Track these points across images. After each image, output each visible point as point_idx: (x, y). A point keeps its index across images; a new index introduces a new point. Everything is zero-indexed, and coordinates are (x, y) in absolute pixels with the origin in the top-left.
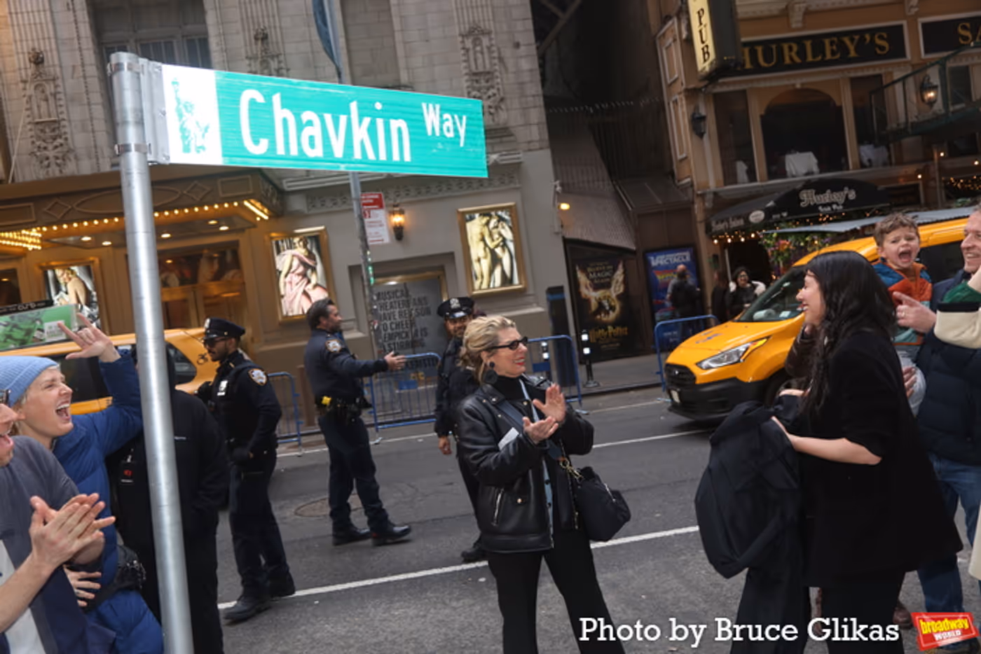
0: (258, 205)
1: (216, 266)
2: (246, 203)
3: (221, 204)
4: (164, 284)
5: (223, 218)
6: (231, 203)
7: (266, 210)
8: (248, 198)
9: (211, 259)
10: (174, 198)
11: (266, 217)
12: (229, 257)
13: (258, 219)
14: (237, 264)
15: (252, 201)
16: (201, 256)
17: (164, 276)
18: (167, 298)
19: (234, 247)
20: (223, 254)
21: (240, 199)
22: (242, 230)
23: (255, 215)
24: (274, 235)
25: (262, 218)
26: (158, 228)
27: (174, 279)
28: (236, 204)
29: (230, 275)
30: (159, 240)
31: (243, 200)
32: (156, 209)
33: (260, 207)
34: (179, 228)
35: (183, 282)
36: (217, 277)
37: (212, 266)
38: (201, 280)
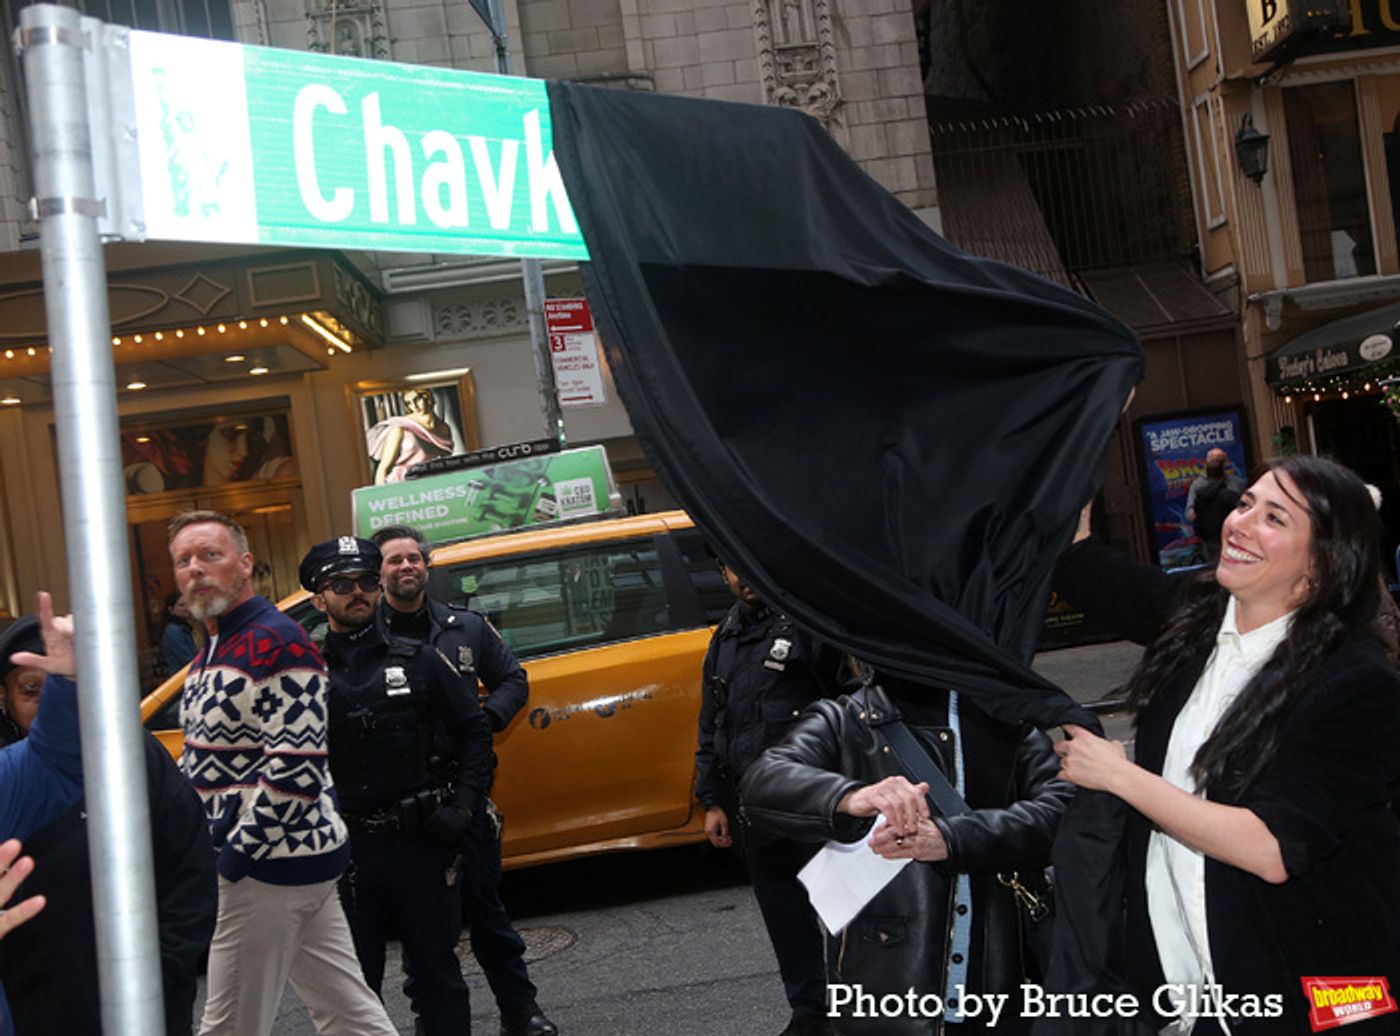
0: (331, 322)
1: (242, 451)
2: (306, 319)
3: (253, 320)
4: (132, 486)
5: (253, 350)
6: (273, 318)
7: (347, 335)
8: (310, 307)
9: (232, 435)
10: (159, 306)
11: (347, 349)
12: (269, 432)
13: (331, 352)
14: (285, 444)
15: (319, 315)
16: (210, 427)
18: (139, 517)
19: (279, 411)
20: (256, 426)
21: (294, 309)
22: (297, 375)
23: (322, 342)
24: (362, 385)
25: (338, 350)
26: (121, 369)
27: (152, 478)
28: (284, 320)
29: (268, 470)
30: (122, 395)
31: (301, 313)
32: (116, 330)
33: (335, 328)
34: (162, 371)
35: (171, 483)
36: (244, 472)
37: (233, 450)
38: (211, 479)
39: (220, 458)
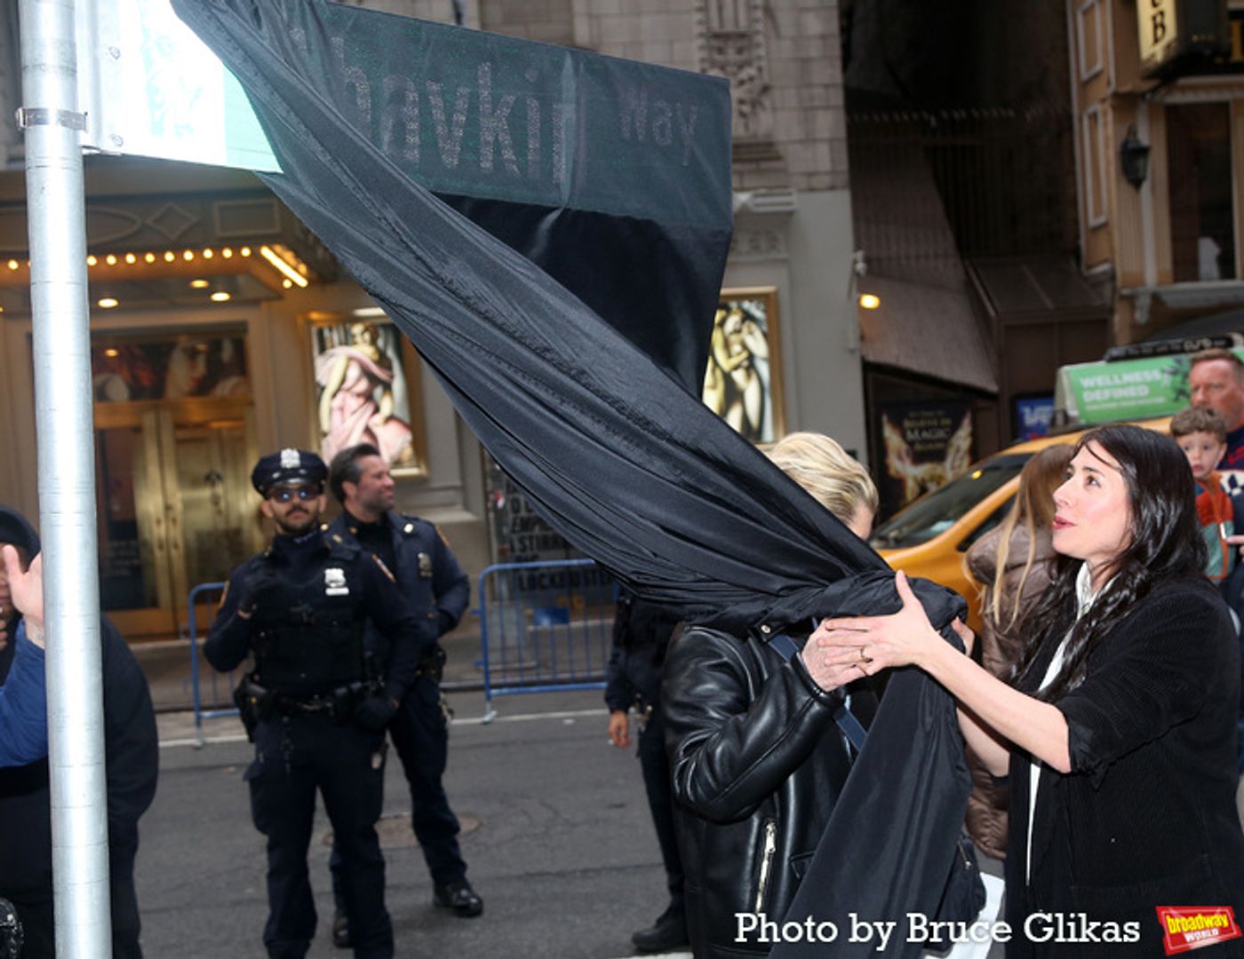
0: (289, 256)
1: (201, 368)
2: (266, 252)
3: (217, 249)
4: (100, 394)
5: (220, 276)
6: (236, 250)
7: (303, 268)
8: (270, 241)
9: (192, 354)
10: (129, 232)
11: (303, 282)
12: (227, 352)
13: (287, 284)
14: (241, 365)
15: (278, 248)
16: (172, 346)
17: (101, 378)
18: (104, 423)
19: (237, 334)
20: (216, 347)
21: (255, 243)
22: (256, 302)
23: (281, 276)
24: (315, 316)
25: (294, 284)
26: (96, 285)
27: (119, 389)
28: (246, 252)
29: (225, 388)
30: (95, 311)
31: (261, 245)
32: (91, 250)
33: (293, 261)
34: (131, 288)
35: (136, 393)
36: (203, 387)
37: (193, 366)
38: (172, 393)
39: (181, 374)
